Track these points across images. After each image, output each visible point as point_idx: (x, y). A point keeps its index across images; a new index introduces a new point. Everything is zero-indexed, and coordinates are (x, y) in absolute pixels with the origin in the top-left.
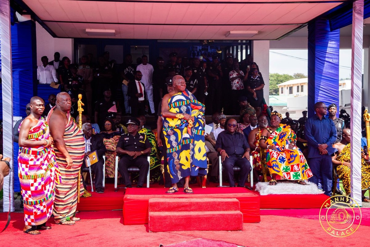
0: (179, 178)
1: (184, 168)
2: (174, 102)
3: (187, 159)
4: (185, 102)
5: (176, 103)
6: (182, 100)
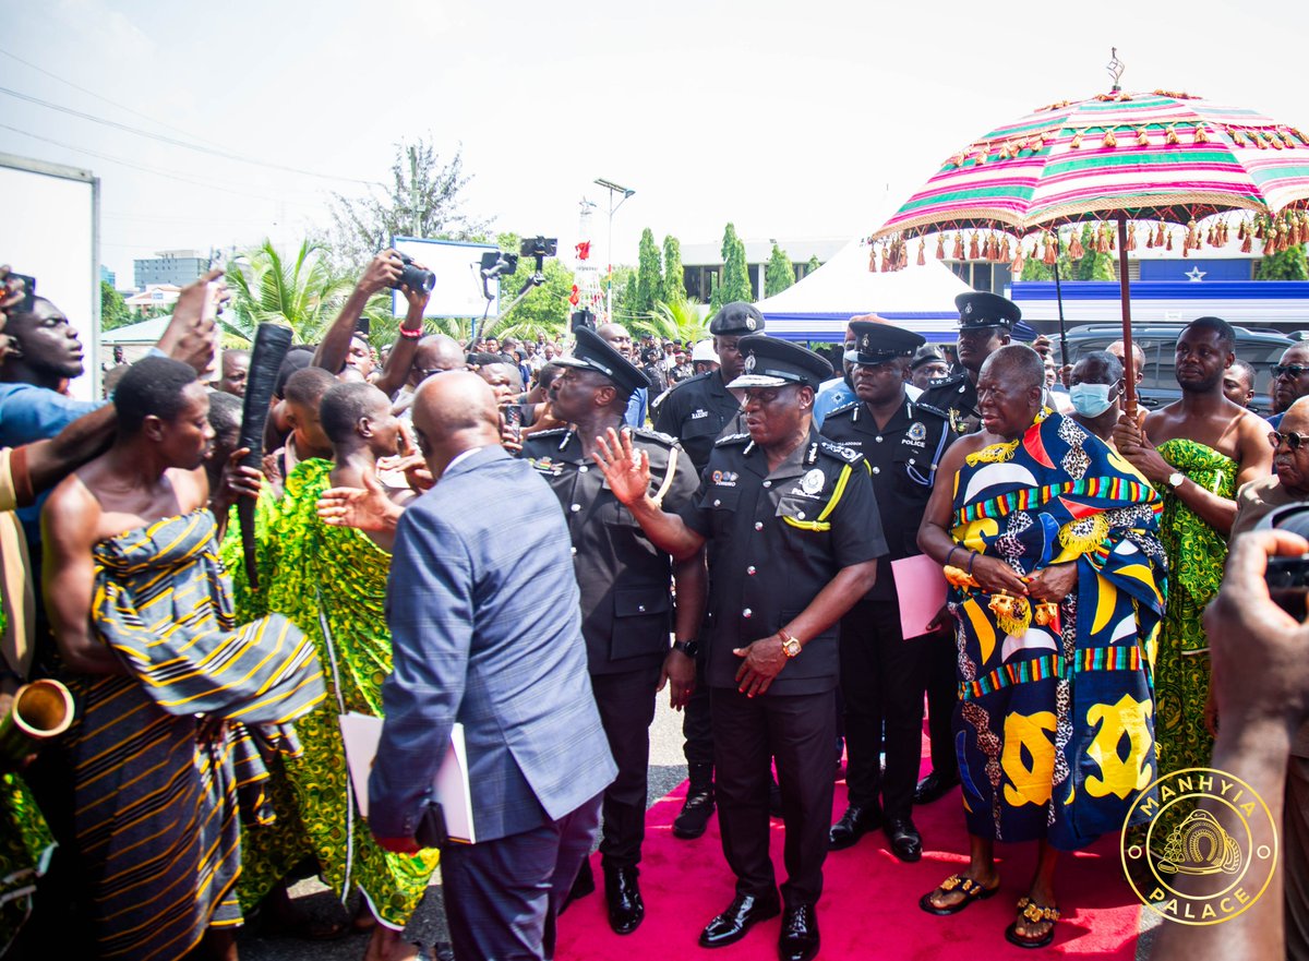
0: (995, 828)
1: (1010, 794)
3: (1026, 758)
4: (1033, 495)
5: (982, 507)
6: (1016, 488)
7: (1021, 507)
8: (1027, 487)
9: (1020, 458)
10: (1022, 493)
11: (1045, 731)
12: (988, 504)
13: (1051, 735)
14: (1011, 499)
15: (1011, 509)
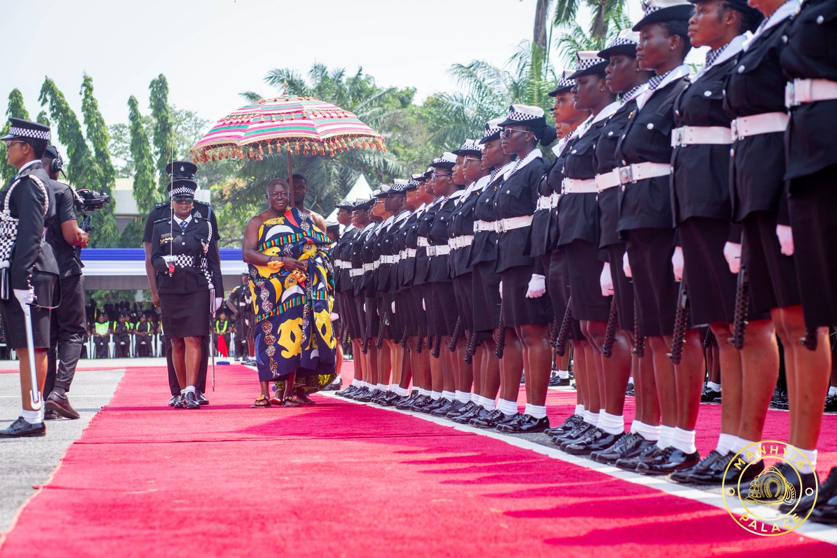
0: (272, 374)
1: (284, 354)
2: (270, 240)
3: (293, 337)
4: (293, 237)
5: (274, 242)
6: (287, 234)
7: (290, 241)
8: (290, 234)
9: (287, 223)
10: (289, 236)
11: (299, 325)
12: (276, 240)
13: (301, 327)
14: (285, 239)
15: (285, 243)
